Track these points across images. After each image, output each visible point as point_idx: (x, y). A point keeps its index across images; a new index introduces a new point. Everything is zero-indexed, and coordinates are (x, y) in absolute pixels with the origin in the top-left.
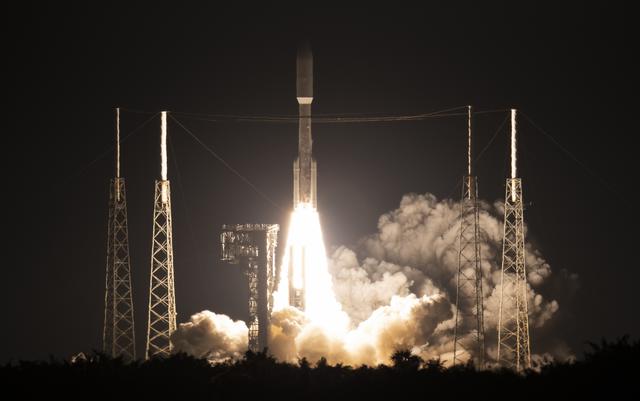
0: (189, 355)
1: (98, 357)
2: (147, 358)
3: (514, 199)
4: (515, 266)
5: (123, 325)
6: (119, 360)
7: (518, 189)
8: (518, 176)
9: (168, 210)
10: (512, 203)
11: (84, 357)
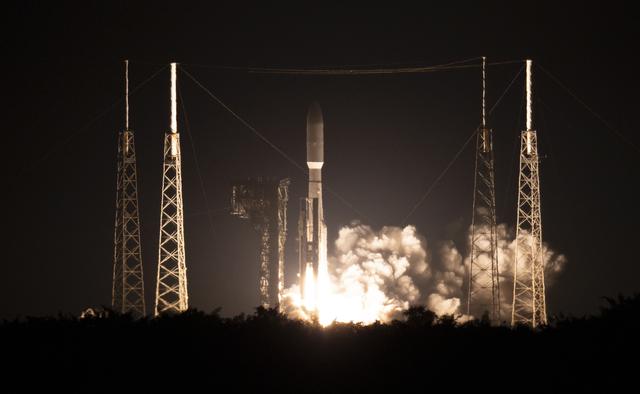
0: (199, 310)
1: (107, 313)
2: (157, 314)
3: (529, 151)
4: (530, 220)
5: (132, 280)
6: (128, 316)
7: (533, 141)
8: (532, 129)
9: (178, 163)
10: (527, 156)
11: (93, 313)
